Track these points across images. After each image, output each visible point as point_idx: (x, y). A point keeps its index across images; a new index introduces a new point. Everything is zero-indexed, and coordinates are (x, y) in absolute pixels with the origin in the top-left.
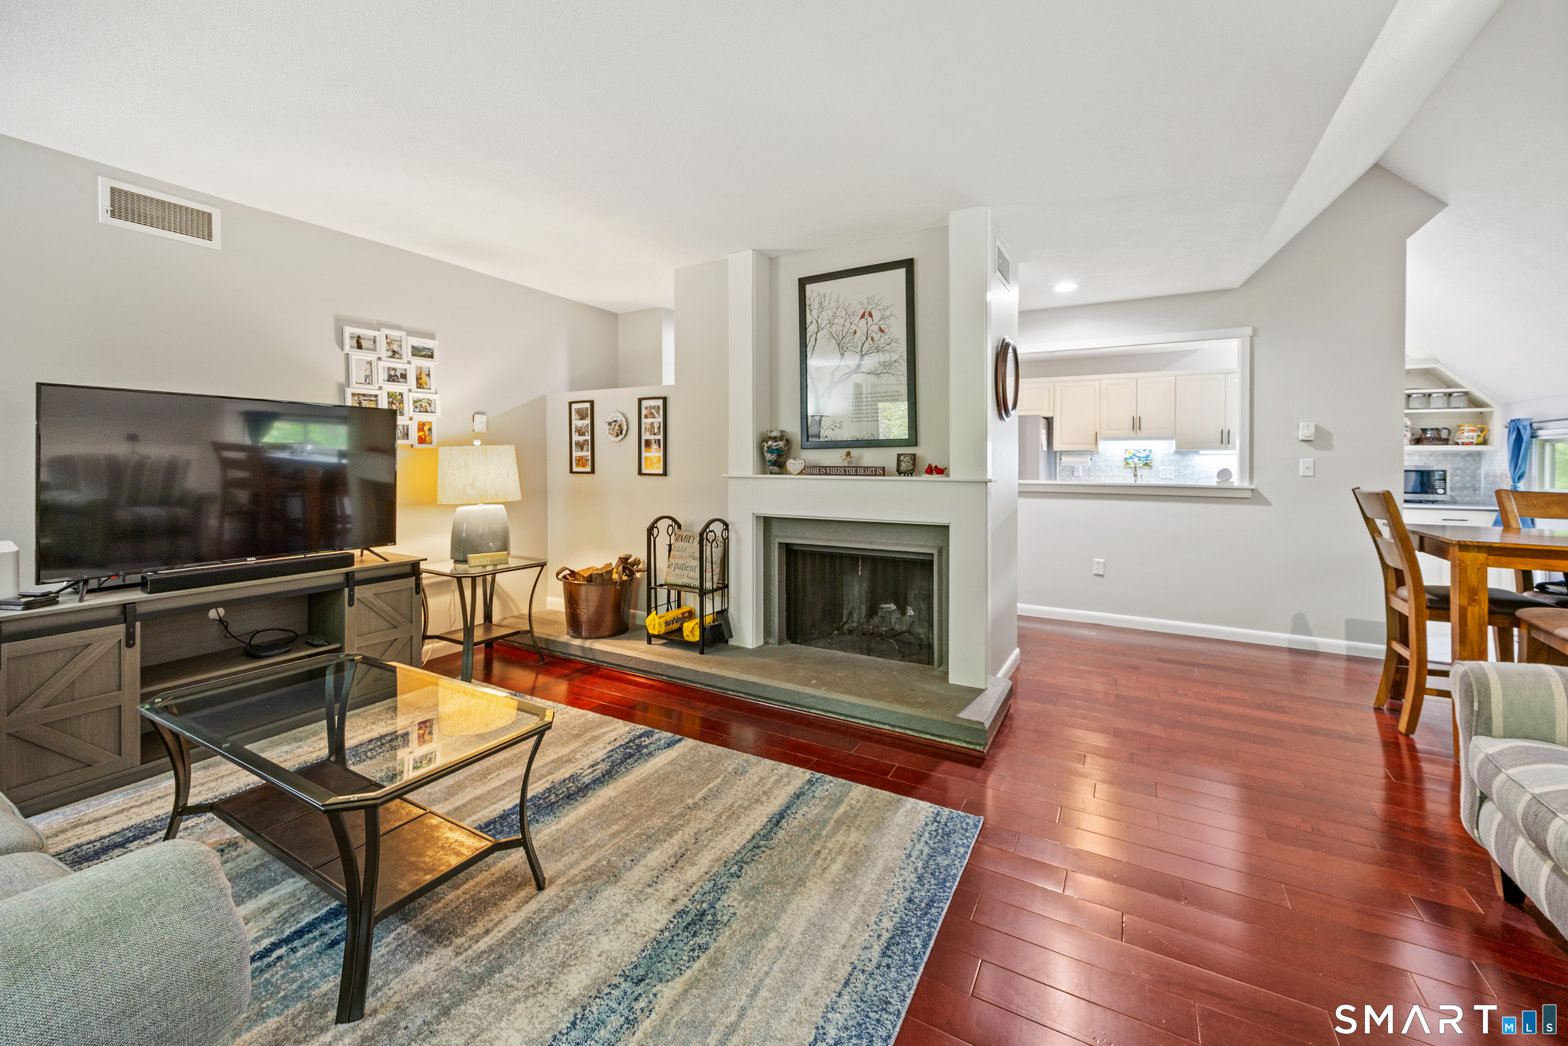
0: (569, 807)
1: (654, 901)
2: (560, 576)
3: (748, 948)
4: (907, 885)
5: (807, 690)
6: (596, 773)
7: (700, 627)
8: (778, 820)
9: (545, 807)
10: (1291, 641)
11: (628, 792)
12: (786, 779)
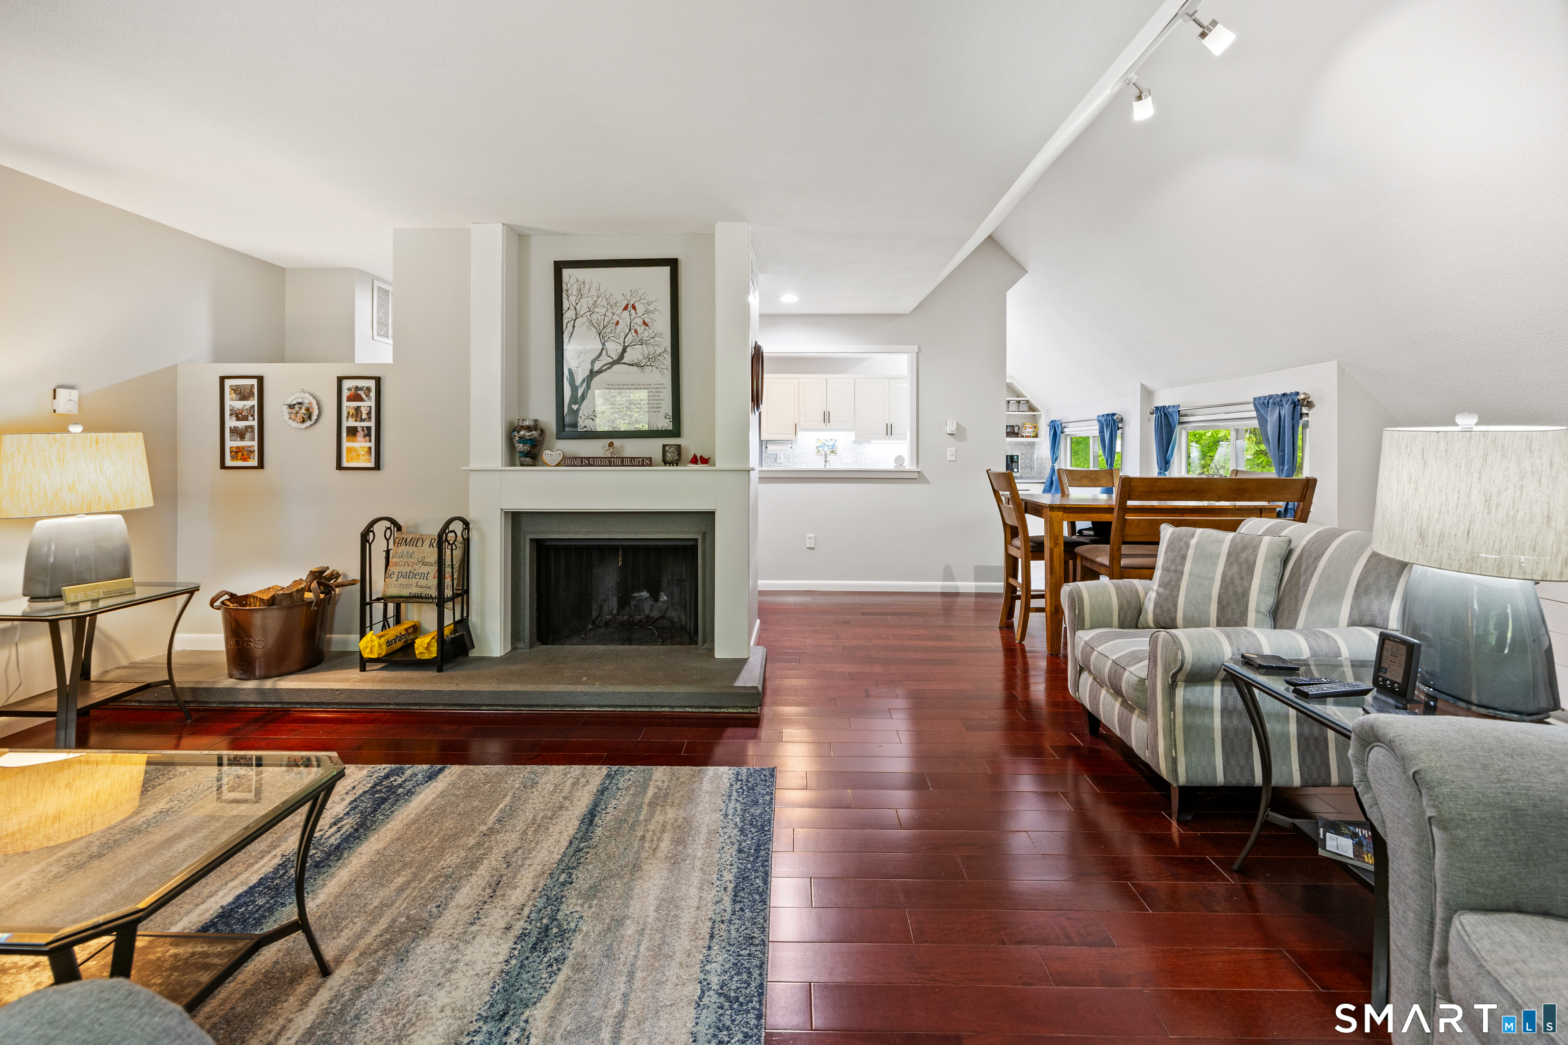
0: (322, 877)
1: (485, 937)
2: (218, 603)
3: (608, 943)
4: (733, 840)
5: (580, 688)
6: (344, 829)
7: (437, 641)
8: (590, 818)
9: (286, 887)
10: (942, 587)
11: (398, 839)
12: (582, 780)
